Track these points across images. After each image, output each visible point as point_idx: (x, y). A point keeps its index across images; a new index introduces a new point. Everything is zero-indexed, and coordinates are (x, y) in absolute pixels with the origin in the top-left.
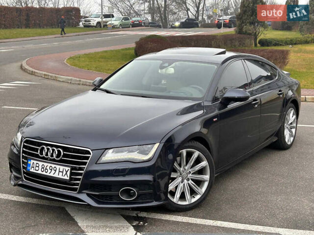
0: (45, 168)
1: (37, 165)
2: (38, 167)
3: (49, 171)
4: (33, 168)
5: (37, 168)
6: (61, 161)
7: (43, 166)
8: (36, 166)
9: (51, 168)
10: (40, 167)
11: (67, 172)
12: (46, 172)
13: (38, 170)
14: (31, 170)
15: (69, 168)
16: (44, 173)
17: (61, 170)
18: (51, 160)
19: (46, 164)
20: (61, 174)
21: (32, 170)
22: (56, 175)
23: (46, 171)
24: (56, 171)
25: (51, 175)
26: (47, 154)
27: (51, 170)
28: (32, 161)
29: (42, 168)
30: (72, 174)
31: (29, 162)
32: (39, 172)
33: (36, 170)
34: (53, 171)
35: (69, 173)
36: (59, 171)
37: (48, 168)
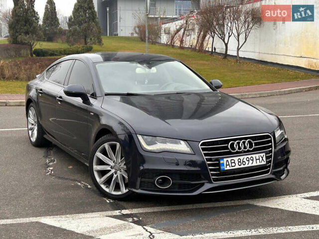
0: (242, 162)
1: (233, 161)
2: (234, 162)
3: (247, 162)
4: (228, 166)
5: (233, 164)
6: (255, 150)
7: (239, 160)
8: (231, 163)
9: (248, 159)
10: (236, 162)
11: (262, 158)
12: (244, 165)
13: (234, 166)
14: (226, 169)
15: (264, 154)
16: (242, 166)
17: (258, 158)
18: (245, 152)
19: (242, 158)
20: (258, 161)
21: (228, 168)
22: (255, 164)
23: (244, 163)
24: (253, 160)
25: (250, 165)
26: (239, 148)
27: (249, 161)
28: (225, 160)
29: (239, 162)
30: (267, 158)
31: (221, 162)
32: (237, 167)
33: (232, 166)
34: (251, 162)
35: (264, 158)
36: (256, 160)
37: (245, 160)
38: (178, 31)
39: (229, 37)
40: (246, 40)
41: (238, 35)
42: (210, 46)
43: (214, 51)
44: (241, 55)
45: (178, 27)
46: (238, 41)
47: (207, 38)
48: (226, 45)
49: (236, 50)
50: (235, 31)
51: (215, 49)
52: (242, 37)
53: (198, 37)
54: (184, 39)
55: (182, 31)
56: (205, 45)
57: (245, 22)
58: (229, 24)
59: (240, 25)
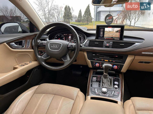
38: (116, 19)
39: (132, 19)
40: (138, 20)
41: (135, 19)
42: (125, 23)
43: (126, 24)
44: (136, 25)
45: (116, 18)
46: (135, 20)
47: (124, 20)
48: (131, 22)
49: (134, 24)
50: (134, 17)
51: (127, 24)
52: (137, 19)
53: (122, 20)
54: (118, 21)
55: (117, 19)
56: (124, 22)
57: (138, 14)
58: (132, 15)
59: (136, 15)
